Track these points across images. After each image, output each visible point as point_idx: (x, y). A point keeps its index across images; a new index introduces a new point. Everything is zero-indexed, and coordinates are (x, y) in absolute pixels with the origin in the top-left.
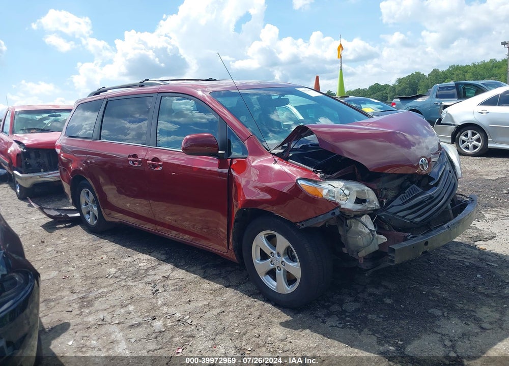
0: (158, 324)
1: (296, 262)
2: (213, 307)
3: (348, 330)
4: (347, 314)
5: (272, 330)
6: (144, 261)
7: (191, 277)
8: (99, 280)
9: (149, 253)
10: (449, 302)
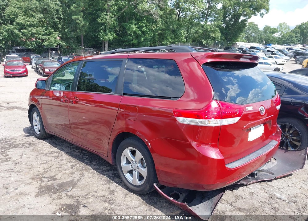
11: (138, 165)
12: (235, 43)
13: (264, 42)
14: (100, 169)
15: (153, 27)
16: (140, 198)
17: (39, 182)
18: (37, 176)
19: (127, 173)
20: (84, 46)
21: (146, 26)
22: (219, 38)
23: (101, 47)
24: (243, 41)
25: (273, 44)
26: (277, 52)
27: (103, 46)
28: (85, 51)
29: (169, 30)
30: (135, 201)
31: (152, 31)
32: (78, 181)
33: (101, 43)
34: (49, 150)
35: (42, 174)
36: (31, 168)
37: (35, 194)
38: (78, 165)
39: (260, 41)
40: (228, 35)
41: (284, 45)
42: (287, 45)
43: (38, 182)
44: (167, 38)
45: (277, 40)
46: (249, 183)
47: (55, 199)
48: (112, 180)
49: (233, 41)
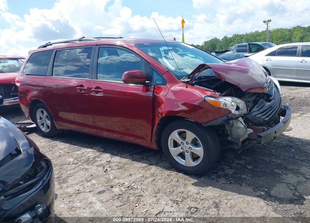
0: (116, 190)
1: (200, 146)
2: (146, 178)
3: (233, 184)
4: (229, 176)
5: (189, 188)
6: (90, 153)
7: (124, 160)
8: (64, 166)
9: (91, 147)
10: (283, 165)
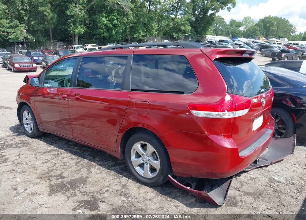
11: (150, 158)
12: (204, 36)
13: (231, 35)
14: (105, 165)
15: (124, 20)
16: (153, 189)
17: (48, 181)
18: (43, 175)
19: (137, 167)
20: (53, 40)
21: (117, 19)
22: (190, 31)
23: (71, 41)
24: (211, 34)
25: (239, 37)
26: (244, 45)
27: (73, 40)
28: (54, 45)
29: (139, 23)
30: (150, 193)
31: (123, 24)
32: (87, 177)
33: (71, 37)
34: (46, 148)
35: (48, 173)
36: (34, 168)
37: (48, 193)
38: (81, 162)
39: (227, 34)
40: (198, 28)
41: (249, 38)
42: (252, 38)
43: (46, 181)
44: (138, 32)
45: (242, 33)
46: (250, 169)
47: (70, 197)
48: (120, 174)
49: (203, 34)
